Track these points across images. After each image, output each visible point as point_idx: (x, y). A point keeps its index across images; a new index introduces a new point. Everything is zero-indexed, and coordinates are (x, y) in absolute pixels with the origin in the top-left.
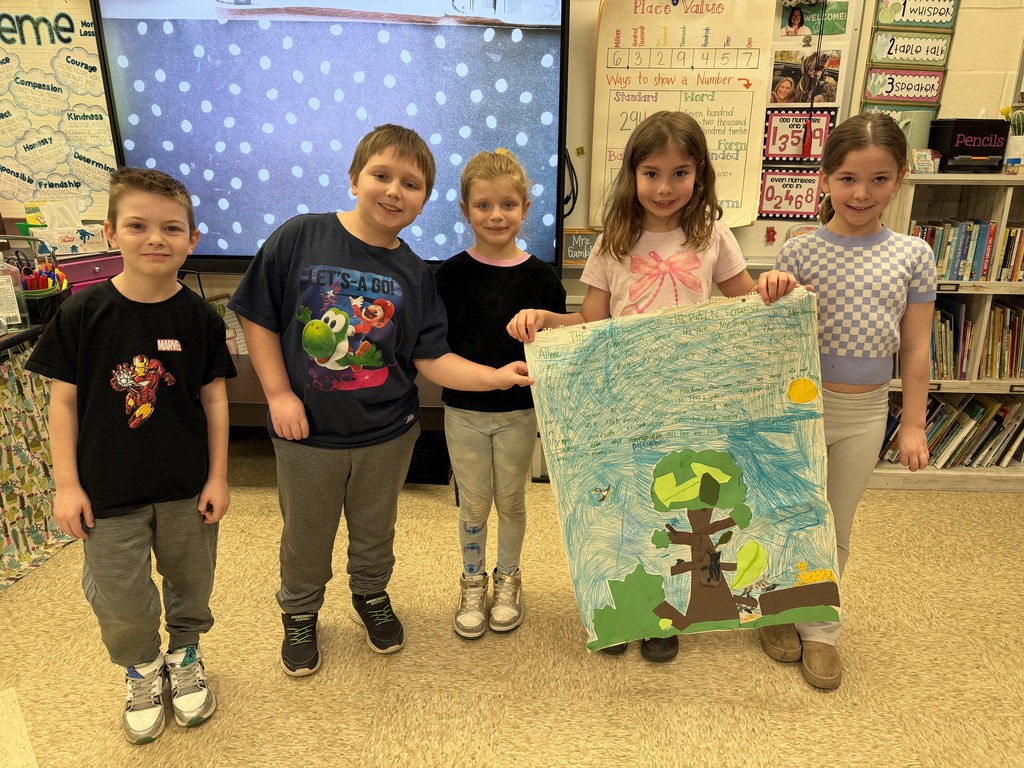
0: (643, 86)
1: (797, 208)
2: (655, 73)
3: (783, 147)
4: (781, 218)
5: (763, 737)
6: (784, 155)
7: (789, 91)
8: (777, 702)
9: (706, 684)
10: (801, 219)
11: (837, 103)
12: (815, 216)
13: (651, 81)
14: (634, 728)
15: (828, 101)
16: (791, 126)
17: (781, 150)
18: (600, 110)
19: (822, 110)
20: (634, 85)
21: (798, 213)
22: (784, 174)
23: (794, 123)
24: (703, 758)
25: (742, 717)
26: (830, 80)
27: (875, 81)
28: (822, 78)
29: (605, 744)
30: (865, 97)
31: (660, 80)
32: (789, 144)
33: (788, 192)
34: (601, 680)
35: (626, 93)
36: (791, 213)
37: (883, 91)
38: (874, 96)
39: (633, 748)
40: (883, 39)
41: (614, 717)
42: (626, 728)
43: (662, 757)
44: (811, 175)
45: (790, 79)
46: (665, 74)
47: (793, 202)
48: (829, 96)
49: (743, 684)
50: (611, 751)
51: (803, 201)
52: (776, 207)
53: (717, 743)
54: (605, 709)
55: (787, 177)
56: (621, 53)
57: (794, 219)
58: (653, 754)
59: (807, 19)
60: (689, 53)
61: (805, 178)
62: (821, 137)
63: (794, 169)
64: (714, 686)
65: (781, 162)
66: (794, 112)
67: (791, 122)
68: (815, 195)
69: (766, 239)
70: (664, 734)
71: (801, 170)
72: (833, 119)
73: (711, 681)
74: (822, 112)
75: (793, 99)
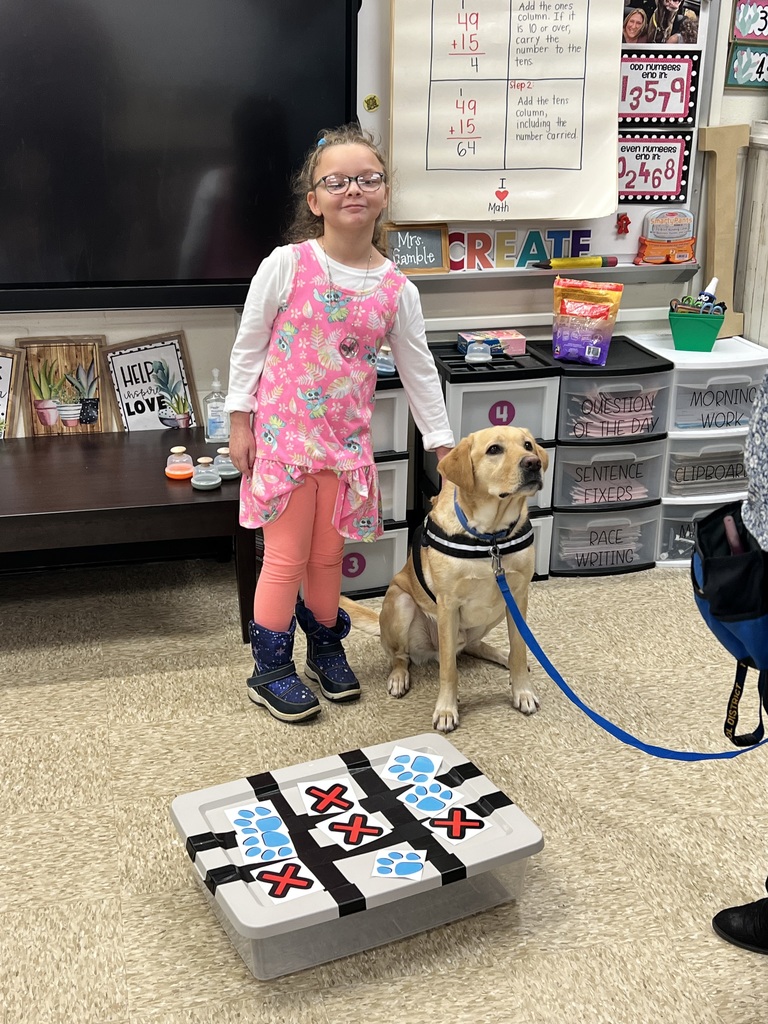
1: (654, 187)
3: (635, 103)
4: (635, 201)
5: (758, 842)
6: (637, 115)
7: (639, 27)
8: (757, 806)
9: (673, 801)
10: (660, 201)
11: (701, 44)
12: (677, 197)
14: (615, 860)
15: (688, 42)
16: (645, 75)
17: (633, 107)
19: (683, 53)
21: (657, 193)
22: (637, 141)
23: (649, 70)
24: (704, 875)
25: (726, 827)
26: (689, 13)
27: (744, 16)
28: (681, 11)
29: (591, 881)
30: (734, 37)
32: (642, 99)
33: (643, 165)
34: (552, 817)
36: (648, 193)
37: (754, 28)
38: (744, 35)
39: (624, 879)
41: (586, 853)
42: (606, 860)
43: (659, 882)
44: (671, 141)
45: (641, 10)
47: (650, 178)
48: (689, 36)
49: (713, 794)
50: (601, 887)
51: (662, 176)
52: (628, 186)
53: (712, 857)
54: (572, 846)
55: (642, 145)
57: (652, 202)
58: (648, 880)
61: (664, 145)
62: (681, 90)
63: (650, 134)
64: (682, 801)
65: (633, 124)
66: (648, 56)
67: (644, 70)
68: (676, 168)
69: (616, 230)
70: (651, 859)
71: (659, 135)
72: (696, 66)
73: (677, 797)
74: (682, 57)
75: (645, 37)
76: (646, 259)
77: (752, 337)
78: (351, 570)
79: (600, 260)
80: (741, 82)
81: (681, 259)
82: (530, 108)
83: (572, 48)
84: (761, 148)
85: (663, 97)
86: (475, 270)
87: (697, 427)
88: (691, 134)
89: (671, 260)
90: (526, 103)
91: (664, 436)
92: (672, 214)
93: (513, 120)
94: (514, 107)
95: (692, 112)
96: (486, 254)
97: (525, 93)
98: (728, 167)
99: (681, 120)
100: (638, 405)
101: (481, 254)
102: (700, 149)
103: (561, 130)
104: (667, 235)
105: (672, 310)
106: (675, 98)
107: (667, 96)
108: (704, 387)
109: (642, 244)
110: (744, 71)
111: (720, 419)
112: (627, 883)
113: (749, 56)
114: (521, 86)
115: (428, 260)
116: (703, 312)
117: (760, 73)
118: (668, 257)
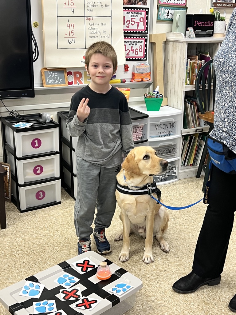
1: (136, 55)
3: (128, 26)
4: (130, 60)
6: (129, 30)
9: (172, 270)
10: (138, 60)
12: (144, 58)
14: (157, 295)
16: (131, 16)
21: (137, 57)
22: (129, 39)
23: (132, 14)
30: (159, 3)
32: (130, 24)
33: (132, 47)
36: (134, 57)
38: (162, 3)
39: (162, 302)
41: (146, 294)
42: (154, 296)
43: (174, 301)
44: (141, 39)
47: (134, 52)
50: (154, 306)
51: (138, 51)
52: (127, 55)
55: (131, 40)
57: (135, 60)
58: (170, 301)
61: (138, 40)
62: (143, 21)
63: (134, 37)
64: (175, 270)
65: (128, 33)
66: (131, 9)
67: (130, 14)
68: (143, 48)
69: (124, 70)
70: (169, 293)
71: (136, 37)
72: (147, 13)
73: (173, 268)
74: (143, 10)
75: (130, 3)
76: (135, 80)
77: (171, 106)
78: (40, 197)
79: (120, 81)
80: (162, 19)
81: (147, 80)
82: (93, 27)
83: (106, 6)
84: (170, 41)
85: (137, 24)
86: (77, 85)
87: (157, 137)
88: (147, 36)
89: (143, 80)
90: (92, 25)
91: (147, 141)
92: (143, 64)
93: (88, 31)
94: (88, 26)
95: (147, 29)
96: (80, 79)
97: (91, 22)
98: (159, 48)
99: (143, 32)
100: (138, 130)
101: (79, 79)
102: (151, 42)
103: (104, 34)
104: (141, 71)
105: (145, 97)
106: (141, 24)
107: (138, 23)
108: (159, 123)
109: (133, 75)
110: (163, 15)
111: (165, 134)
112: (163, 303)
113: (164, 10)
114: (90, 19)
115: (60, 81)
116: (156, 98)
117: (168, 16)
118: (142, 79)
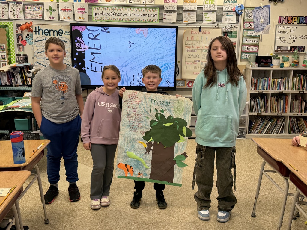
0: (193, 49)
2: (196, 46)
13: (195, 47)
18: (184, 53)
20: (191, 48)
26: (234, 47)
27: (244, 48)
30: (242, 51)
31: (197, 47)
35: (190, 50)
37: (246, 50)
38: (244, 51)
40: (245, 39)
46: (198, 46)
56: (189, 42)
59: (228, 35)
60: (203, 42)
84: (248, 69)
110: (244, 57)
113: (244, 54)
117: (247, 57)
